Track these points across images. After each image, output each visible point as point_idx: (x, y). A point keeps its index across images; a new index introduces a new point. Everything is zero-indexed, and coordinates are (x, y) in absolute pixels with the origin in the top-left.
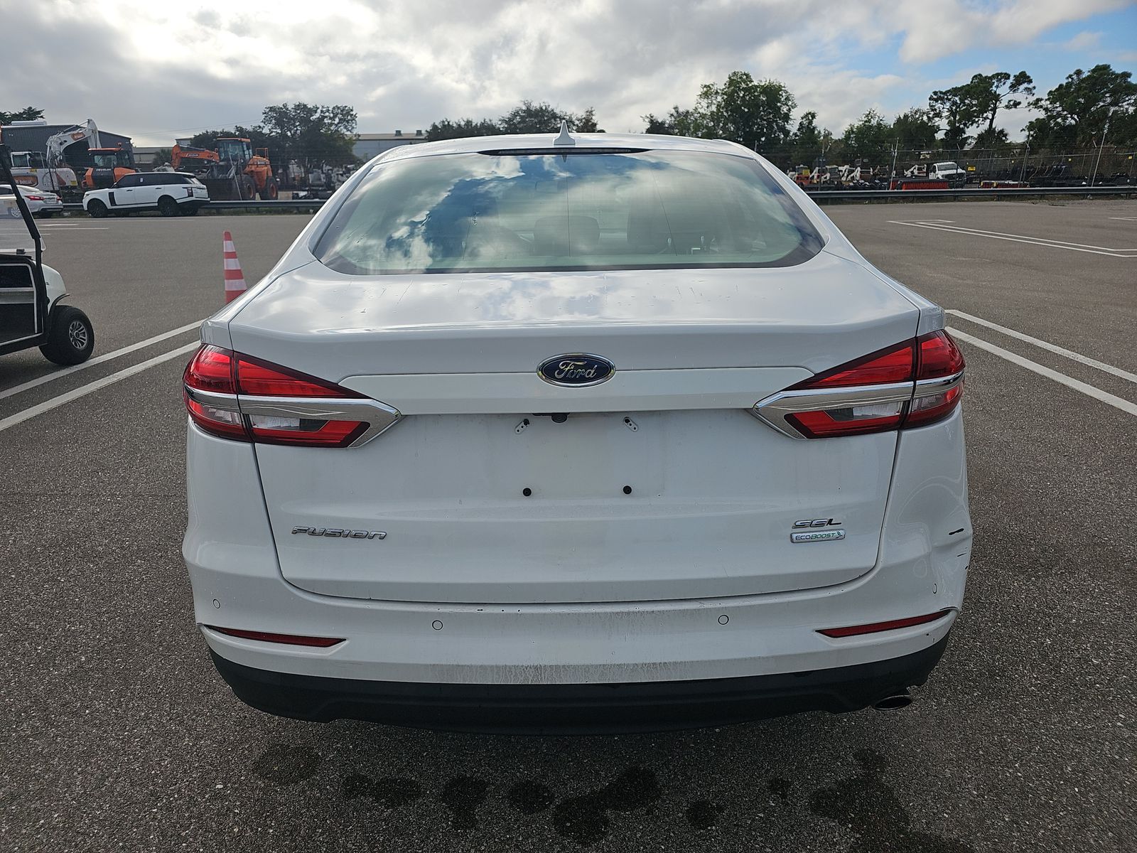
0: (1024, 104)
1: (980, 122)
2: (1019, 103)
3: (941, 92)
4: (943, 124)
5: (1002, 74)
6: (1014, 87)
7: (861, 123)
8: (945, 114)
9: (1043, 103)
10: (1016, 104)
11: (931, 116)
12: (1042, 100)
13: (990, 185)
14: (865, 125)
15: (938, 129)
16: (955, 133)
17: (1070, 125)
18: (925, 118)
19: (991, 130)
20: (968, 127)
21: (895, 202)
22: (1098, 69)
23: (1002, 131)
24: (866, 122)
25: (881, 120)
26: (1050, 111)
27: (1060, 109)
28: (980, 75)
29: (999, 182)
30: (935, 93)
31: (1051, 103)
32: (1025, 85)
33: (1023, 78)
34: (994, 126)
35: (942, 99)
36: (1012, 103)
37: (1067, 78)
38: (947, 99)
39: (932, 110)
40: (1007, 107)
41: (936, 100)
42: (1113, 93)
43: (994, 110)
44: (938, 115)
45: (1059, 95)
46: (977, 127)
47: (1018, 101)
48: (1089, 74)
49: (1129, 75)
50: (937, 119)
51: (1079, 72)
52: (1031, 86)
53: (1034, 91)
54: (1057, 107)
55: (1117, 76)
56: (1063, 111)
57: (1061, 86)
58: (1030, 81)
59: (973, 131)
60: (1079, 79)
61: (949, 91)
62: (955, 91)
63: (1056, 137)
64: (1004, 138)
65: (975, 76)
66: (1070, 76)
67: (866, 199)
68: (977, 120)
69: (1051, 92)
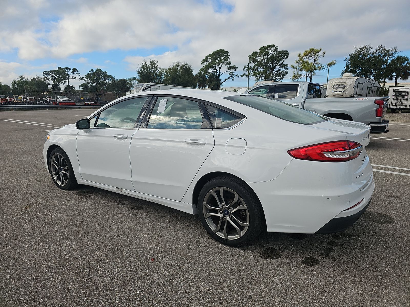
0: (77, 78)
1: (64, 83)
2: (76, 78)
3: (47, 72)
4: (51, 83)
5: (67, 68)
6: (73, 73)
7: (19, 80)
8: (50, 79)
9: (84, 78)
10: (75, 78)
11: (45, 79)
12: (84, 77)
13: (88, 104)
14: (20, 81)
15: (49, 84)
16: (56, 86)
17: (94, 86)
18: (43, 80)
19: (69, 86)
20: (60, 84)
21: (59, 109)
22: (98, 70)
23: (72, 86)
24: (21, 79)
25: (27, 79)
26: (87, 81)
27: (90, 81)
28: (60, 67)
29: (91, 103)
30: (45, 72)
31: (87, 79)
32: (76, 72)
33: (75, 70)
34: (69, 85)
35: (48, 74)
36: (73, 77)
37: (89, 71)
38: (50, 74)
39: (45, 77)
40: (72, 78)
41: (46, 74)
42: (104, 77)
43: (68, 79)
44: (48, 79)
45: (88, 76)
46: (63, 84)
47: (75, 77)
48: (96, 71)
49: (107, 73)
50: (47, 81)
51: (92, 70)
52: (78, 73)
53: (80, 74)
54: (89, 80)
55: (103, 72)
56: (91, 81)
57: (88, 74)
58: (78, 71)
60: (93, 72)
61: (50, 71)
62: (52, 72)
63: (91, 89)
64: (74, 89)
66: (90, 71)
67: (47, 108)
68: (62, 82)
69: (85, 75)
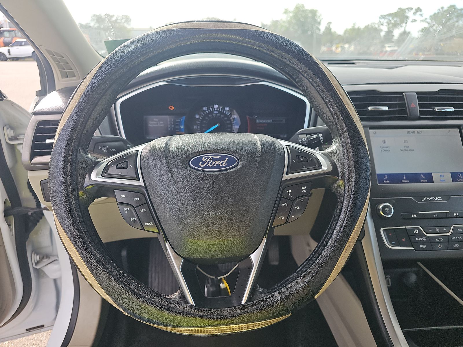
1: (400, 28)
3: (384, 15)
4: (385, 29)
5: (409, 8)
6: (415, 13)
7: (351, 27)
8: (385, 24)
9: (428, 20)
10: (415, 21)
11: (379, 25)
15: (381, 30)
16: (389, 33)
17: (438, 30)
18: (377, 26)
19: (404, 31)
20: (394, 30)
22: (450, 6)
23: (409, 32)
24: (353, 27)
26: (430, 24)
28: (401, 8)
30: (381, 15)
31: (431, 21)
32: (420, 13)
33: (418, 10)
34: (406, 30)
35: (384, 18)
38: (386, 18)
39: (380, 22)
40: (412, 22)
41: (382, 18)
42: (457, 17)
43: (406, 23)
44: (382, 24)
45: (434, 17)
46: (399, 30)
47: (416, 19)
48: (447, 8)
50: (381, 26)
51: (442, 8)
52: (422, 13)
53: (423, 15)
54: (433, 22)
55: (459, 10)
56: (436, 24)
57: (435, 13)
58: (422, 11)
59: (397, 33)
60: (443, 11)
61: (387, 15)
62: (390, 15)
64: (410, 35)
65: (399, 9)
66: (439, 9)
68: (398, 27)
69: (431, 16)
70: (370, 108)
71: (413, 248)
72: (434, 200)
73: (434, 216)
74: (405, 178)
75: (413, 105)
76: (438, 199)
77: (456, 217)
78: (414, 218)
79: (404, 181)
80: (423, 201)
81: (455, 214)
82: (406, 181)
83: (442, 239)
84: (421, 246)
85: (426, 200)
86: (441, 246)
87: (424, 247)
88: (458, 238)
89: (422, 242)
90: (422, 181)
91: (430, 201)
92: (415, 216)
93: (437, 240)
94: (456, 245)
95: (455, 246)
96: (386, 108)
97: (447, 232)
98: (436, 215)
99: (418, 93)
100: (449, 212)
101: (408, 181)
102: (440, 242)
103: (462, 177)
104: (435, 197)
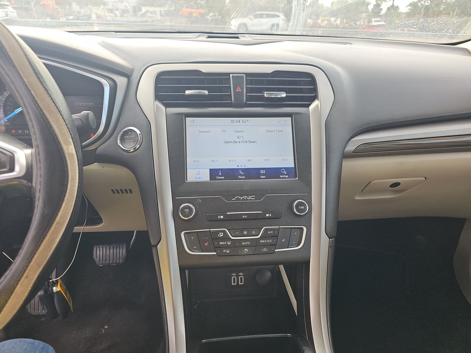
70: (188, 92)
71: (215, 253)
72: (247, 199)
73: (244, 217)
74: (220, 174)
75: (239, 89)
76: (251, 198)
77: (269, 218)
78: (221, 220)
79: (219, 178)
80: (233, 200)
81: (267, 215)
82: (221, 178)
83: (248, 243)
84: (224, 251)
85: (238, 199)
86: (247, 250)
87: (228, 252)
88: (268, 241)
89: (226, 247)
90: (239, 177)
91: (242, 200)
92: (222, 217)
93: (243, 243)
94: (265, 249)
95: (263, 250)
96: (206, 92)
97: (255, 234)
98: (246, 217)
99: (247, 75)
100: (261, 212)
101: (224, 178)
102: (246, 246)
103: (285, 173)
104: (248, 196)
